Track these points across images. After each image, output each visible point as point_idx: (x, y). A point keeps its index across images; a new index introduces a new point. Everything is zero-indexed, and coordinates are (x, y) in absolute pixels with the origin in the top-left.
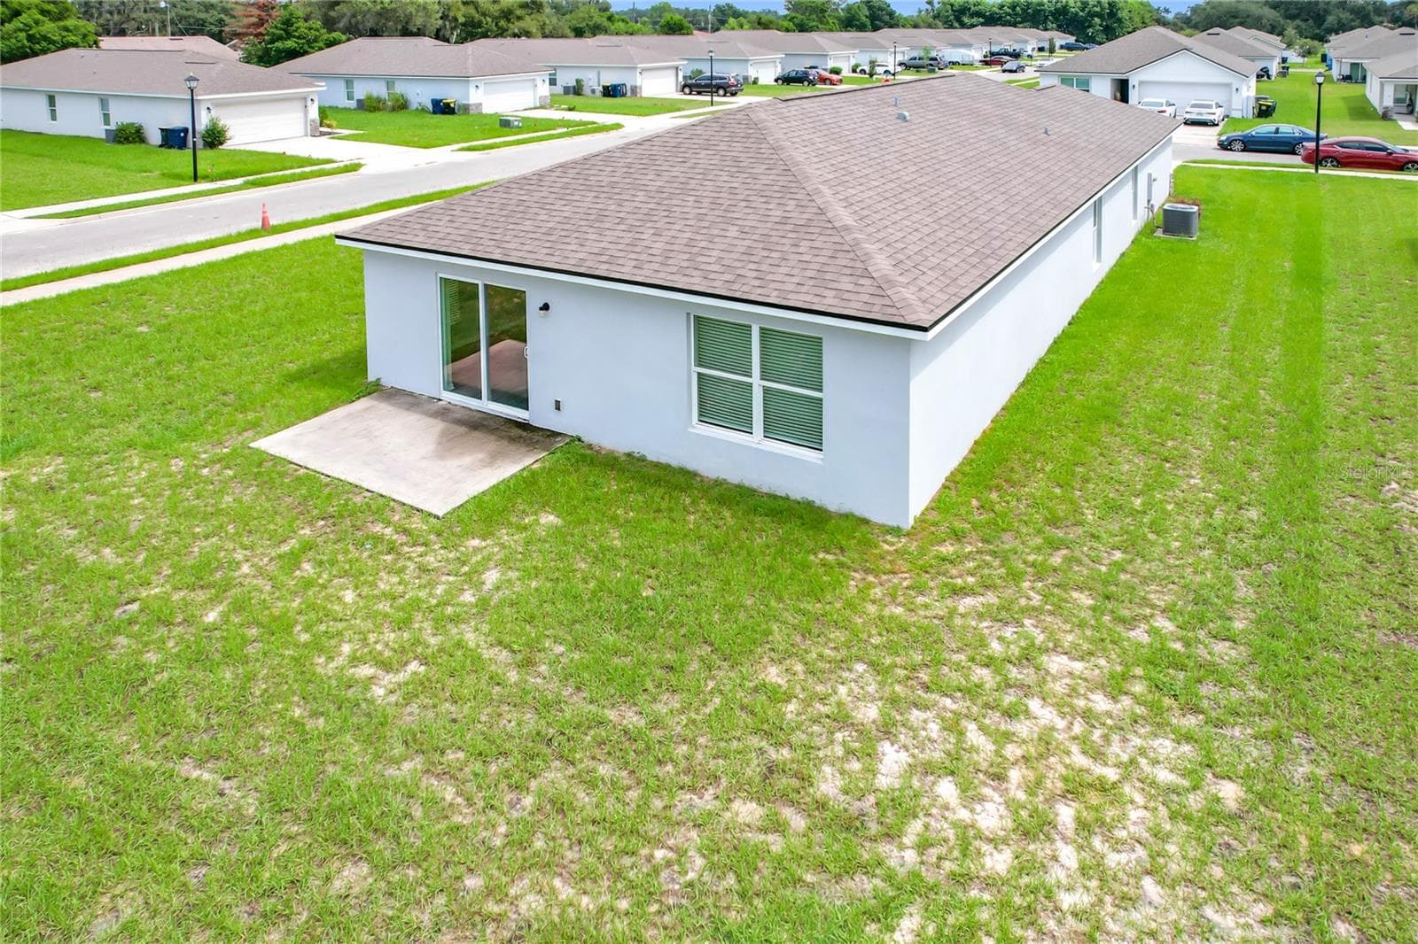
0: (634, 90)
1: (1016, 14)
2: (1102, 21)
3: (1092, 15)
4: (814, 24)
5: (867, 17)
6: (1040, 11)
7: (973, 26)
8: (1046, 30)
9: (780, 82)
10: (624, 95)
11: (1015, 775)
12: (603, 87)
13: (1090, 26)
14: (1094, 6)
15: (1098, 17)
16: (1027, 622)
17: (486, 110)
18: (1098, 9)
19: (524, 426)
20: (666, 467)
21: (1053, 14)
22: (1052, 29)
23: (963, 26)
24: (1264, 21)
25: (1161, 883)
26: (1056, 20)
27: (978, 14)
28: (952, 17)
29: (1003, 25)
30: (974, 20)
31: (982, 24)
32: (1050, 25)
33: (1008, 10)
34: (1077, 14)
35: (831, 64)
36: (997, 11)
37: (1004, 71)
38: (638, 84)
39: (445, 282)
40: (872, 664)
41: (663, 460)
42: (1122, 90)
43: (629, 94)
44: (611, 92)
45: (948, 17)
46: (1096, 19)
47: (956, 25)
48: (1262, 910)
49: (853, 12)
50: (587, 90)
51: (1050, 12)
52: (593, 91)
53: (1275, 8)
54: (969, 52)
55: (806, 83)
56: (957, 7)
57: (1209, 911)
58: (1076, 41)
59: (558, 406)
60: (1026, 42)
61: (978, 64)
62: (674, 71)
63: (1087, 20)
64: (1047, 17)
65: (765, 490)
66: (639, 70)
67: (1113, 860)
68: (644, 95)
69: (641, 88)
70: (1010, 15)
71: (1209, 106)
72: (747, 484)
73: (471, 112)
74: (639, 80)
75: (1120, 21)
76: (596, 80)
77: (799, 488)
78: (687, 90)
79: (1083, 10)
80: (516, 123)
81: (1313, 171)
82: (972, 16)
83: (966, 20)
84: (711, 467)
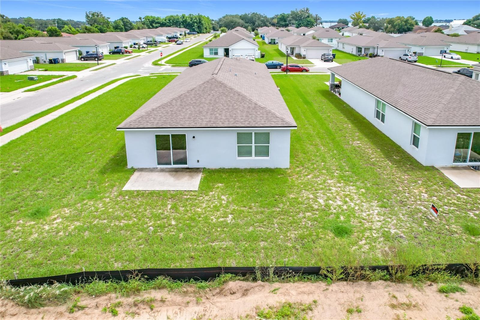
0: (63, 61)
1: (170, 23)
2: (197, 24)
3: (194, 22)
4: (105, 29)
5: (122, 25)
6: (178, 21)
7: (157, 27)
8: (180, 28)
9: (111, 53)
10: (58, 63)
11: (337, 197)
12: (49, 60)
13: (193, 26)
14: (195, 19)
15: (196, 23)
16: (320, 177)
17: (10, 73)
18: (196, 20)
19: (188, 168)
20: (231, 169)
21: (182, 22)
22: (182, 27)
23: (153, 27)
24: (240, 24)
25: (364, 203)
26: (183, 24)
27: (158, 23)
28: (149, 24)
29: (166, 27)
30: (157, 25)
31: (160, 26)
32: (181, 26)
33: (168, 21)
34: (189, 22)
35: (124, 45)
36: (164, 21)
37: (177, 44)
38: (64, 58)
39: (157, 136)
40: (305, 190)
41: (230, 167)
42: (227, 52)
43: (61, 62)
44: (54, 61)
45: (148, 24)
46: (195, 24)
47: (151, 27)
48: (376, 201)
49: (118, 24)
50: (41, 61)
51: (181, 21)
52: (45, 62)
53: (242, 20)
54: (161, 37)
55: (121, 53)
56: (150, 20)
57: (371, 204)
58: (190, 31)
59: (198, 161)
60: (177, 33)
61: (167, 42)
62: (75, 53)
63: (192, 24)
64: (180, 24)
65: (256, 168)
66: (64, 53)
67: (357, 202)
68: (66, 62)
69: (65, 59)
70: (168, 23)
71: (252, 56)
72: (252, 168)
73: (5, 74)
74: (64, 57)
75: (202, 24)
76: (45, 57)
77: (264, 166)
78: (83, 59)
79: (191, 21)
80: (36, 78)
81: (286, 73)
82: (156, 23)
83: (154, 25)
84: (242, 166)
